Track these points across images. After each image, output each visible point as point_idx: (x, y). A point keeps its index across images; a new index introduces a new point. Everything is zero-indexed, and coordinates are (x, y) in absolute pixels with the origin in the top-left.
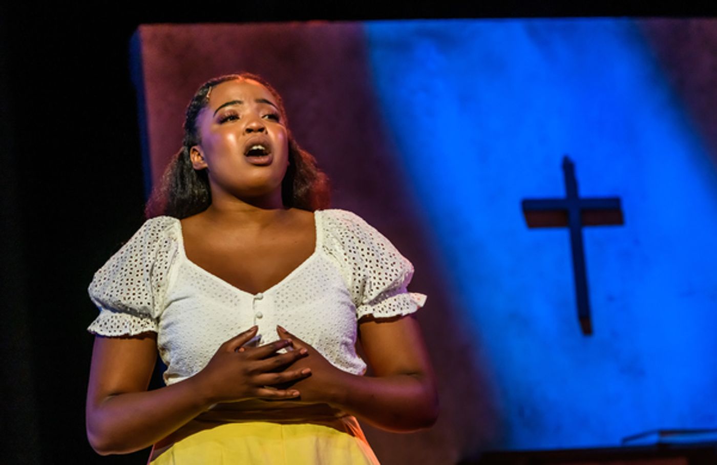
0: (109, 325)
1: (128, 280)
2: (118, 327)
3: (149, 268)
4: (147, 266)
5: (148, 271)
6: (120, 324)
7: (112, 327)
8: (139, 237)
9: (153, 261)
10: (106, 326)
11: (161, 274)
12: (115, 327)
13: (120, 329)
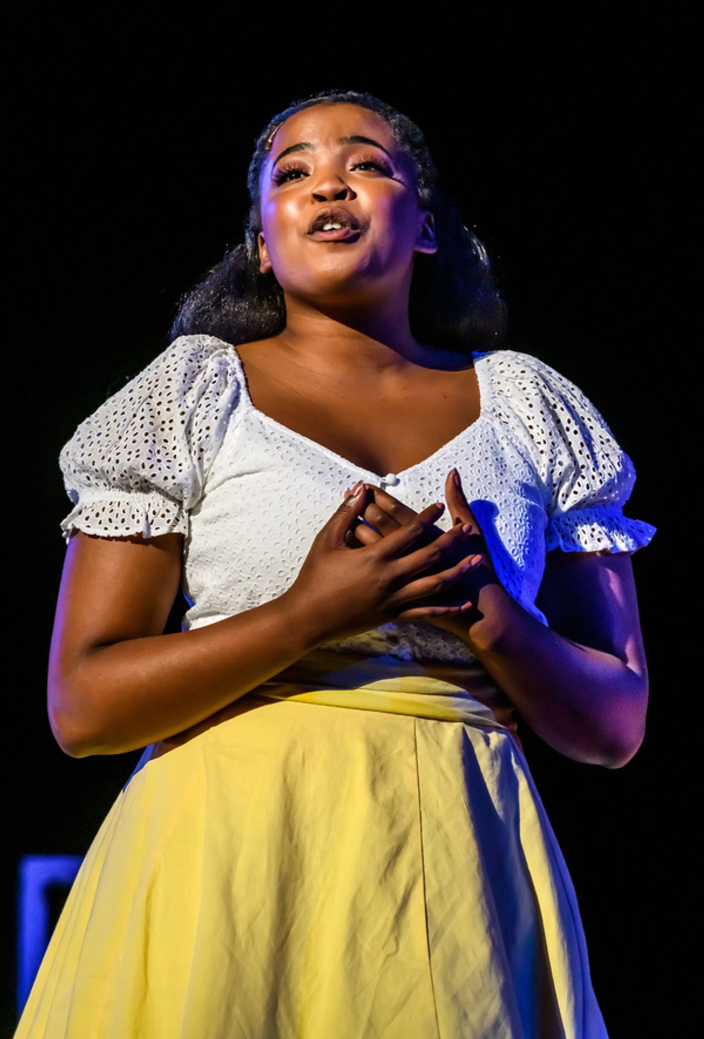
0: (104, 516)
1: (147, 434)
2: (123, 521)
3: (185, 418)
4: (183, 413)
5: (183, 422)
6: (127, 516)
7: (110, 521)
8: (163, 366)
9: (192, 406)
10: (99, 519)
11: (208, 428)
12: (117, 522)
13: (126, 525)
